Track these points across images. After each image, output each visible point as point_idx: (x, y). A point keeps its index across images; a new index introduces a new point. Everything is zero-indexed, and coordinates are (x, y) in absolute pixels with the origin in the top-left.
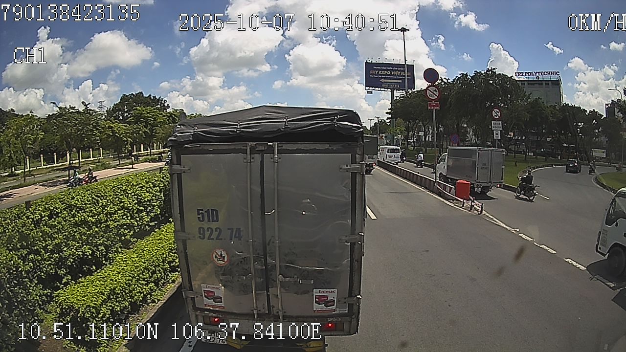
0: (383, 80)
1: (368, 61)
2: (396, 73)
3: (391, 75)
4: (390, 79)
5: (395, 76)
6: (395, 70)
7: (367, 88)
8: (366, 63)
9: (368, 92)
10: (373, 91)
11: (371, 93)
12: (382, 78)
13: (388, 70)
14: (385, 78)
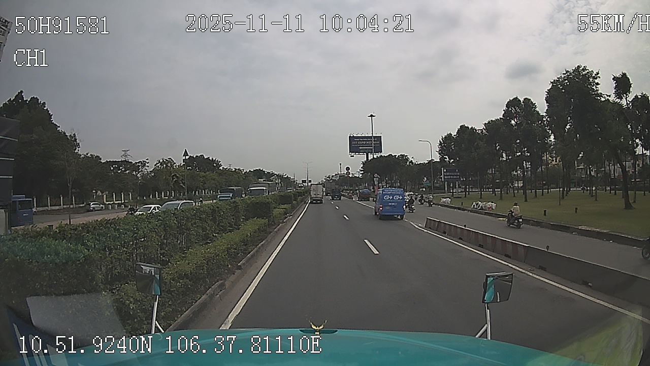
0: (361, 148)
1: (352, 136)
2: (370, 142)
3: (366, 144)
4: (366, 146)
5: (368, 144)
6: (369, 141)
7: (351, 153)
8: (350, 137)
9: (351, 156)
10: (355, 155)
11: (353, 156)
12: (360, 146)
13: (364, 141)
14: (362, 147)
